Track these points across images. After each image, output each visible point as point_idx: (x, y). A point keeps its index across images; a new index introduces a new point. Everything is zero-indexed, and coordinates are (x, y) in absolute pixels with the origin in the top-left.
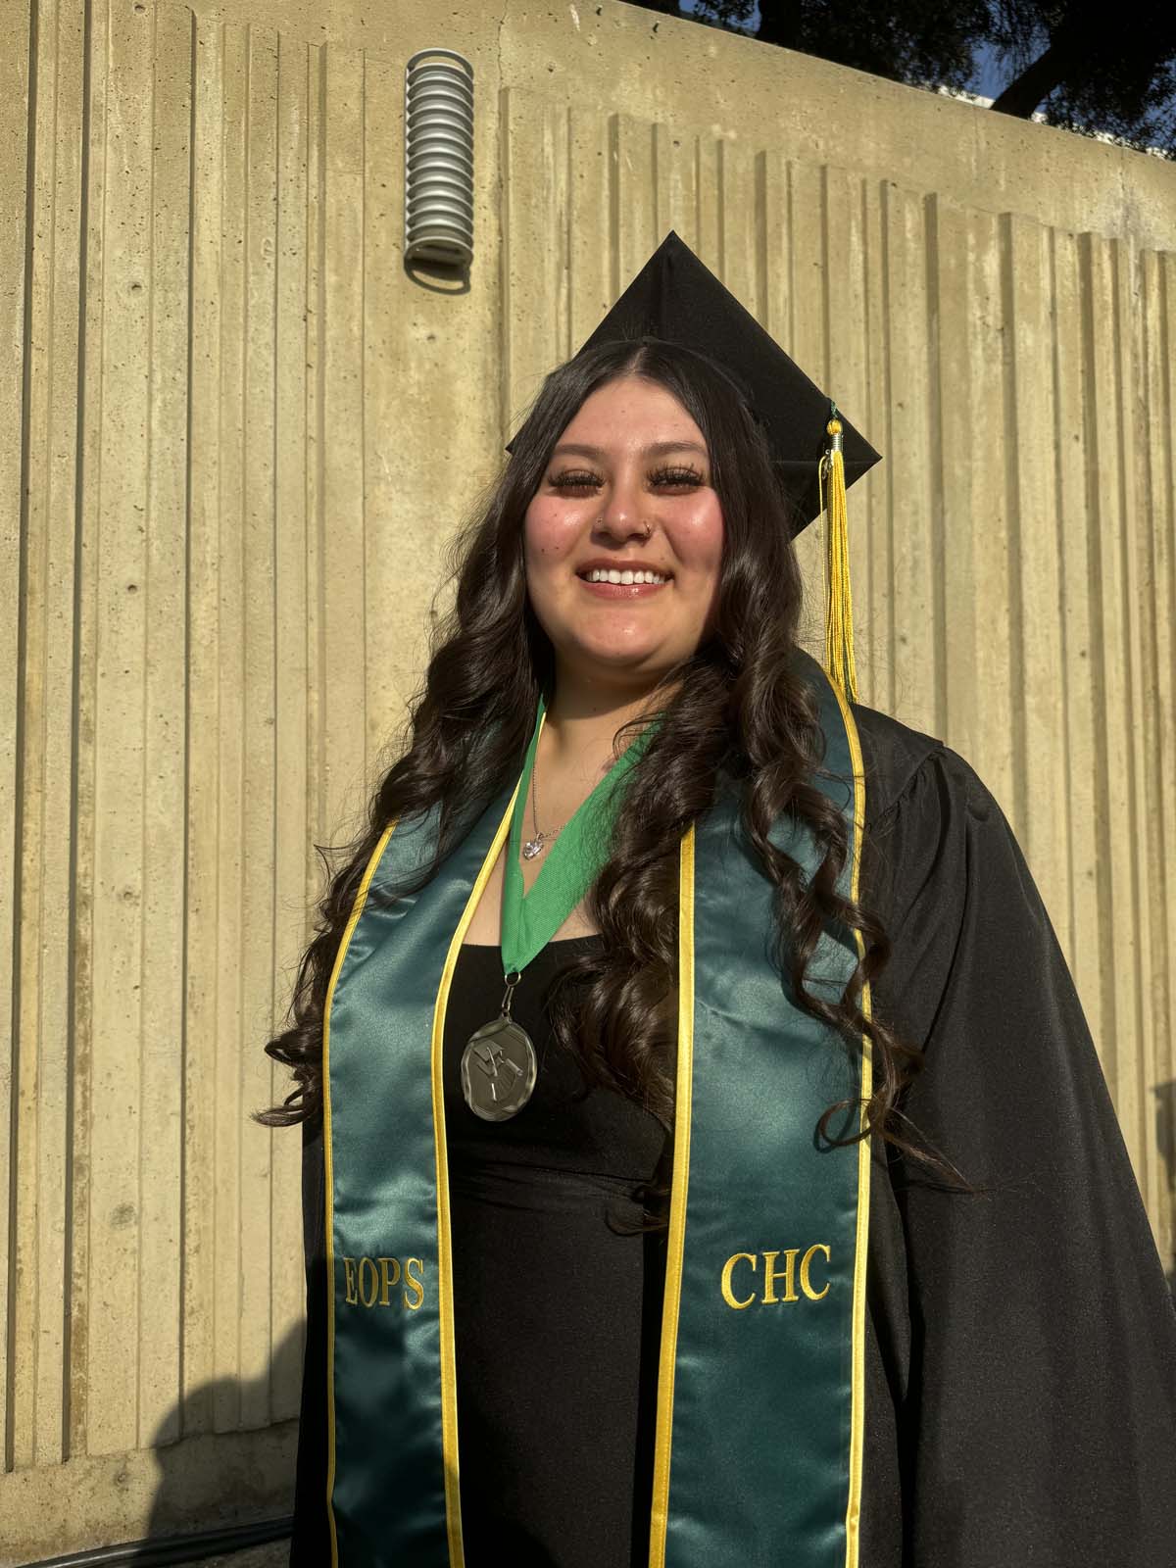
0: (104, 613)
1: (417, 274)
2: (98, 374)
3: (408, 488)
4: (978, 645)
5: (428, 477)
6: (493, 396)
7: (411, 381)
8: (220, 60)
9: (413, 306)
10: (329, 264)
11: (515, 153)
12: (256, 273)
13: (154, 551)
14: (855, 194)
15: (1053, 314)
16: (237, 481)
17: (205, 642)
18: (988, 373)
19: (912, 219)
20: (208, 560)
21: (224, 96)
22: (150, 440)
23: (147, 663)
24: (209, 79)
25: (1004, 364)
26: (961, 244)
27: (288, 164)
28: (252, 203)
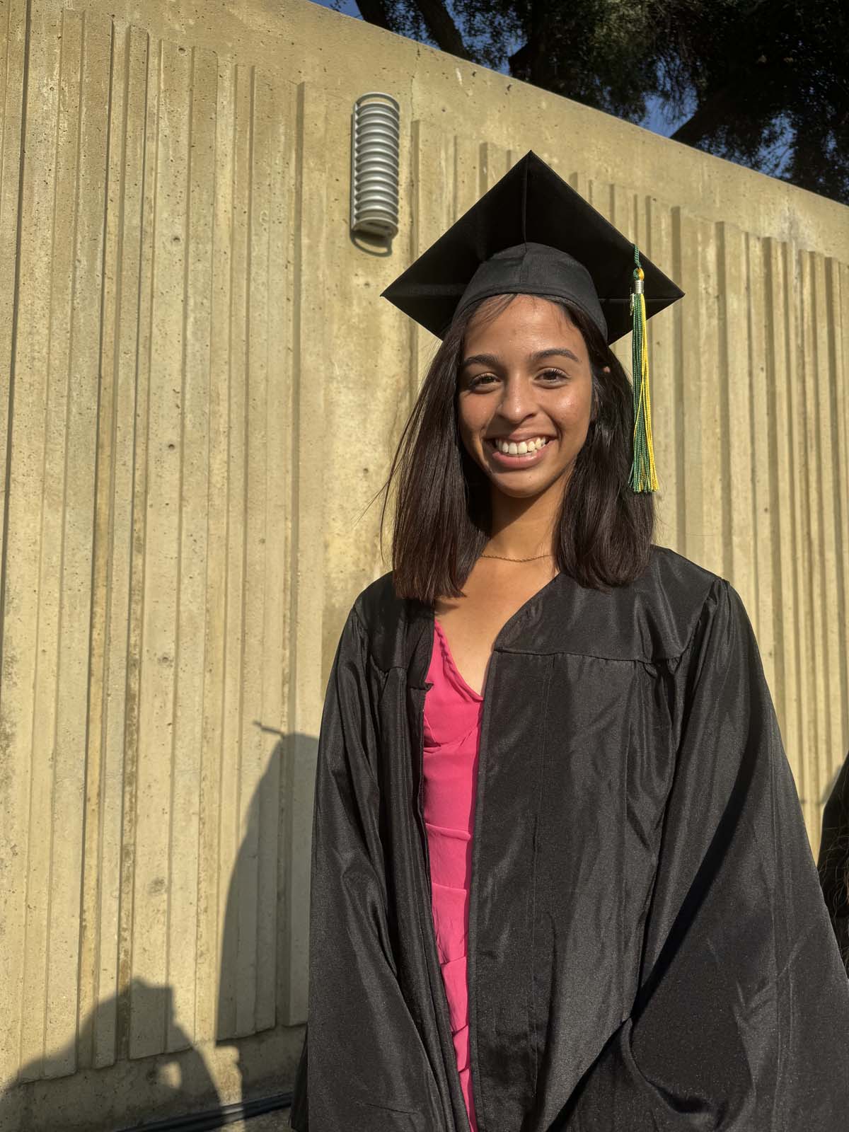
0: (152, 463)
1: (358, 241)
2: (149, 297)
3: (351, 385)
4: (704, 503)
5: (364, 379)
6: (406, 326)
7: (354, 313)
8: (233, 89)
9: (355, 263)
10: (304, 231)
11: (423, 164)
12: (256, 235)
13: (187, 422)
14: (631, 204)
15: (748, 288)
16: (241, 376)
17: (219, 486)
18: (709, 325)
19: (665, 223)
20: (221, 429)
21: (235, 113)
22: (185, 346)
23: (181, 498)
24: (225, 100)
25: (719, 319)
26: (695, 241)
27: (277, 162)
28: (255, 187)
